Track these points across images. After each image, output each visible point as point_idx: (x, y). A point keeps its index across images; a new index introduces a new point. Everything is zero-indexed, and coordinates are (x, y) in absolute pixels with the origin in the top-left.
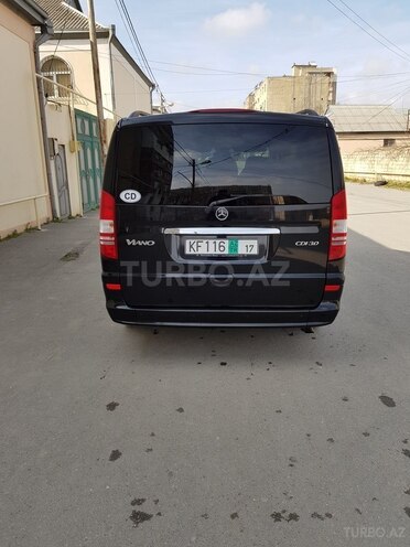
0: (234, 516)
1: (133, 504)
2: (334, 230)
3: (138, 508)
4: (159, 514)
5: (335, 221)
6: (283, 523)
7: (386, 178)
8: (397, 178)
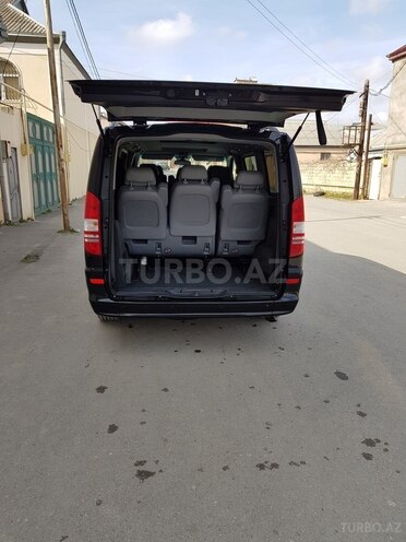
0: (225, 468)
1: (136, 465)
2: (295, 231)
3: (141, 468)
4: (161, 471)
5: (295, 223)
6: (267, 471)
7: (324, 189)
8: (333, 190)
